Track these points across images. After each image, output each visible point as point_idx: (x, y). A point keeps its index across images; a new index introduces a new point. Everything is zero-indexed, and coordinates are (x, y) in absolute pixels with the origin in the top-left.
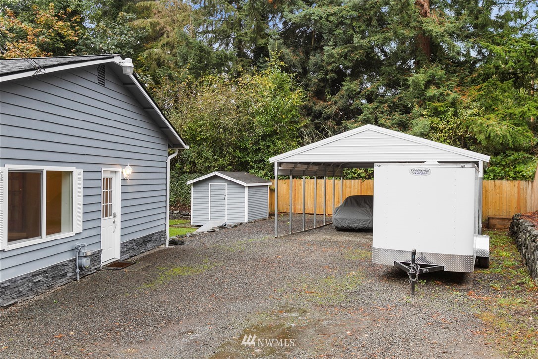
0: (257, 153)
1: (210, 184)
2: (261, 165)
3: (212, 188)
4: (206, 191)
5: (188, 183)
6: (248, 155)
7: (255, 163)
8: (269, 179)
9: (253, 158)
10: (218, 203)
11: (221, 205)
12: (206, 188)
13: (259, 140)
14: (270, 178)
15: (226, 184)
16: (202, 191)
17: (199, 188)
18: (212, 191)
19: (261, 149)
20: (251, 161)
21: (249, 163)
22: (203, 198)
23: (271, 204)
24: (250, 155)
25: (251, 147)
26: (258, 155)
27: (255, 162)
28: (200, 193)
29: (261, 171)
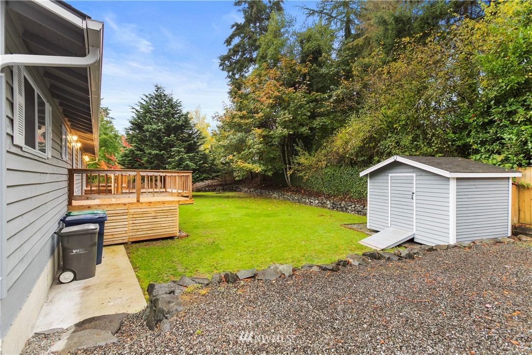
0: (486, 129)
1: (390, 175)
2: (496, 147)
3: (393, 181)
4: (385, 185)
5: (362, 174)
6: (468, 135)
7: (482, 146)
8: (512, 168)
9: (479, 138)
10: (403, 203)
11: (406, 207)
12: (385, 181)
13: (490, 107)
14: (515, 166)
15: (414, 175)
16: (380, 184)
17: (377, 181)
18: (393, 185)
19: (495, 121)
20: (474, 142)
21: (471, 146)
22: (381, 194)
23: (519, 210)
24: (473, 133)
25: (474, 121)
26: (489, 132)
27: (483, 143)
28: (378, 187)
29: (496, 156)
